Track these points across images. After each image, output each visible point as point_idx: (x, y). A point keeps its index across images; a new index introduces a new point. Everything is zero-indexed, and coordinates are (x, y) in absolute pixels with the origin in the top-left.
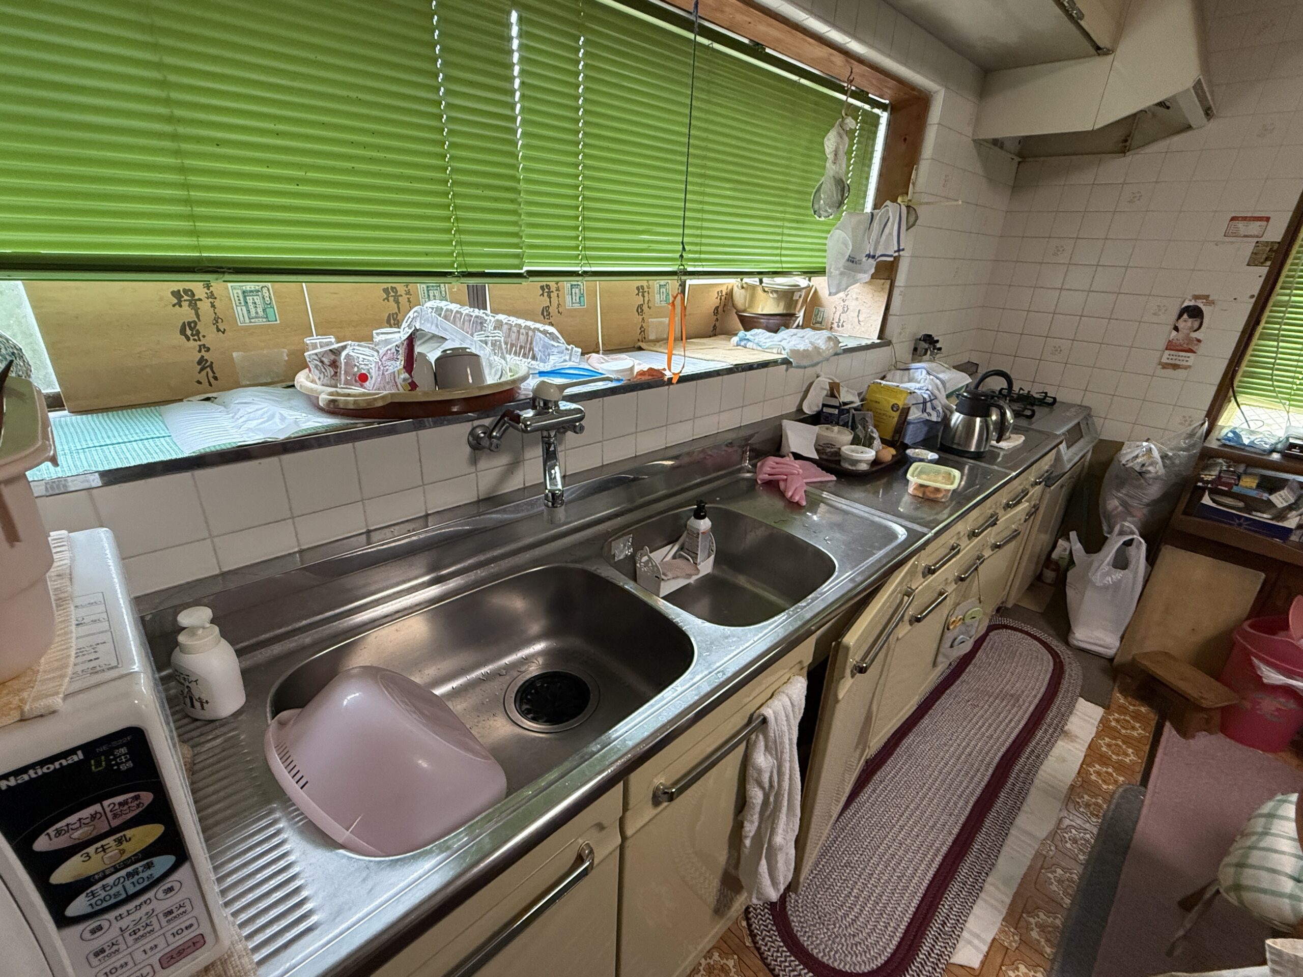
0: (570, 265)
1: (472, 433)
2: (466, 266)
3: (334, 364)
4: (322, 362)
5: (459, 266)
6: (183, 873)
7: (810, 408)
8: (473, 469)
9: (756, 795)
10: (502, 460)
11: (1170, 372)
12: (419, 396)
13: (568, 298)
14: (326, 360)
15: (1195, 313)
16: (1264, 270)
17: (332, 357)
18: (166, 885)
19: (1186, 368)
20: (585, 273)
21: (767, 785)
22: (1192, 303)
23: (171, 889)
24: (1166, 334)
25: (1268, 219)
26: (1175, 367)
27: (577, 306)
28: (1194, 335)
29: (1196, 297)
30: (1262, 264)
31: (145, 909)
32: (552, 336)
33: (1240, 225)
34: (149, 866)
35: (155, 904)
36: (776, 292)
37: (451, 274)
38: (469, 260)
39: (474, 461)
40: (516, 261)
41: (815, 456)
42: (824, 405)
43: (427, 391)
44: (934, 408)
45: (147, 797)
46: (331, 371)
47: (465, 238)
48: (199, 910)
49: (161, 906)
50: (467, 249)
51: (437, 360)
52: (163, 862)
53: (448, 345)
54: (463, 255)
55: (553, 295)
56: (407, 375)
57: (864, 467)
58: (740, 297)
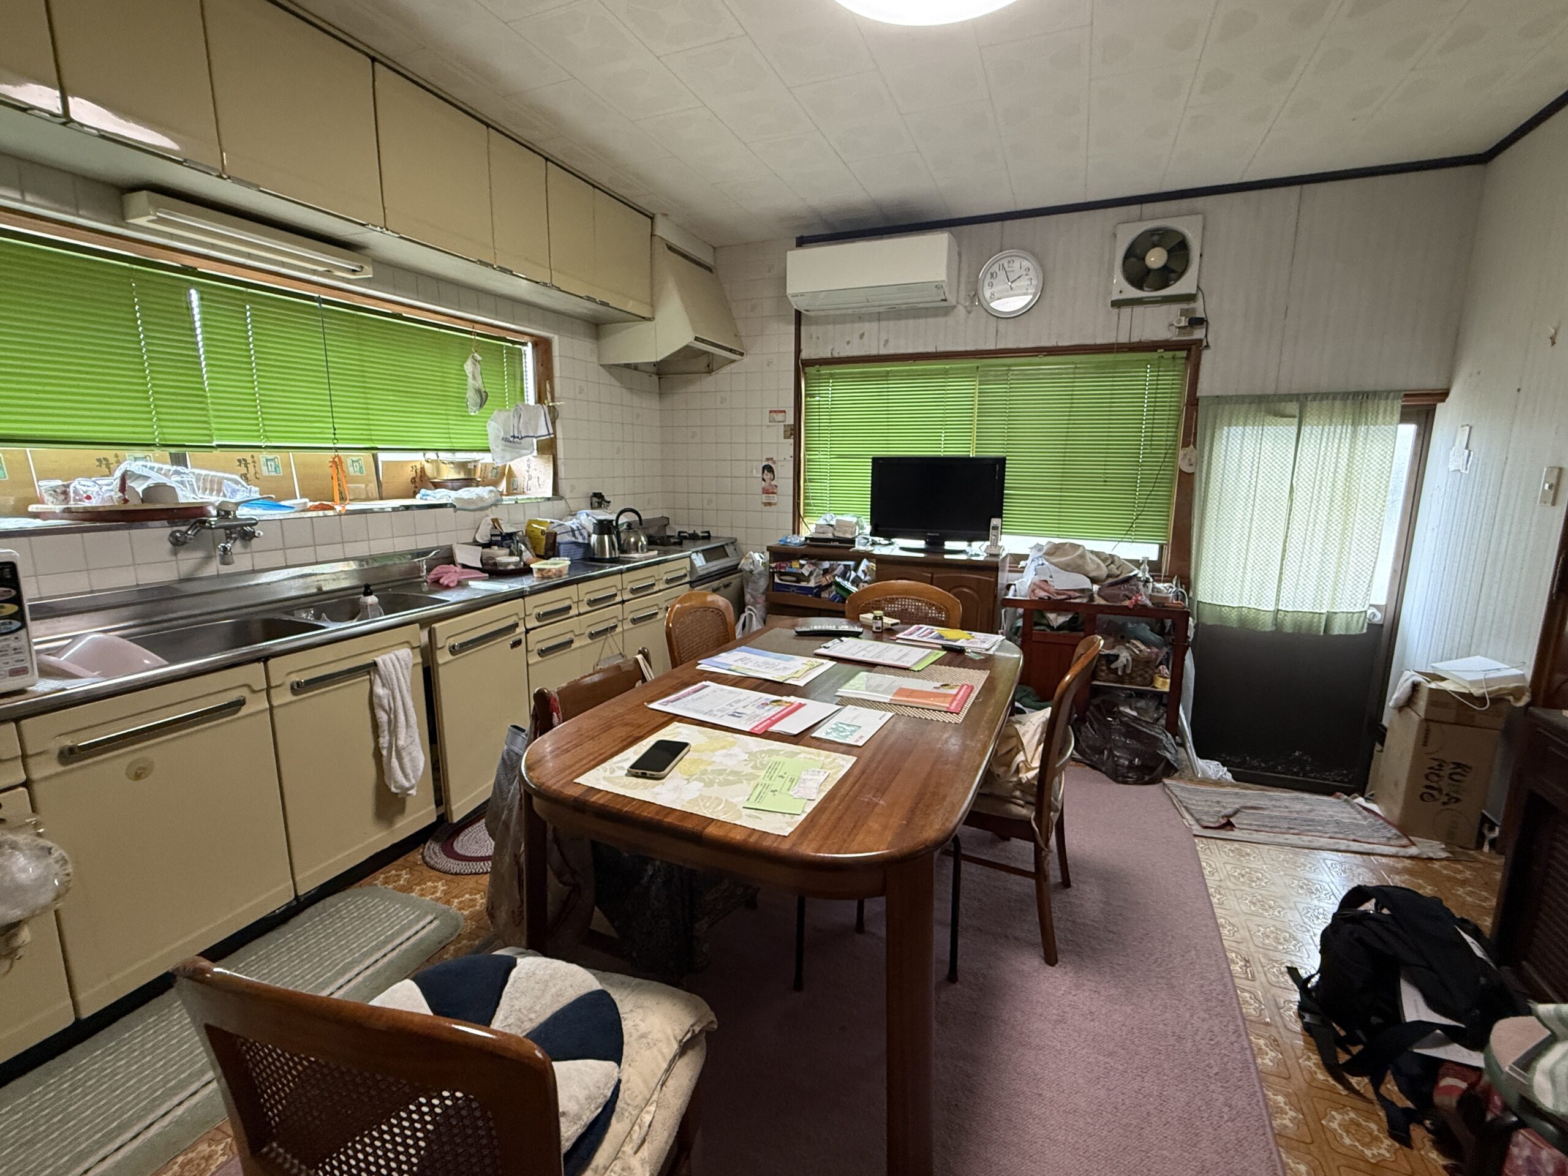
0: (256, 441)
1: (172, 534)
2: (165, 440)
3: (65, 493)
4: (55, 491)
5: (160, 440)
6: (23, 632)
7: (482, 539)
8: (174, 558)
9: (383, 717)
10: (199, 555)
11: (768, 508)
12: (129, 507)
13: (264, 468)
14: (58, 490)
15: (768, 469)
16: (792, 441)
17: (63, 489)
18: (15, 635)
19: (775, 504)
20: (267, 447)
21: (387, 708)
22: (766, 463)
23: (16, 638)
24: (759, 485)
25: (784, 412)
26: (770, 504)
27: (274, 474)
28: (773, 483)
29: (768, 459)
30: (789, 438)
31: (7, 643)
32: (237, 483)
33: (774, 415)
34: (10, 623)
35: (10, 642)
36: (452, 463)
37: (154, 445)
38: (167, 436)
39: (175, 553)
40: (208, 438)
41: (480, 566)
42: (492, 535)
43: (134, 504)
44: (581, 534)
45: (14, 593)
46: (62, 497)
47: (163, 423)
48: (27, 653)
49: (14, 644)
50: (165, 430)
51: (144, 491)
52: (16, 624)
53: (149, 483)
54: (163, 434)
55: (251, 466)
56: (121, 494)
57: (512, 567)
58: (429, 469)
